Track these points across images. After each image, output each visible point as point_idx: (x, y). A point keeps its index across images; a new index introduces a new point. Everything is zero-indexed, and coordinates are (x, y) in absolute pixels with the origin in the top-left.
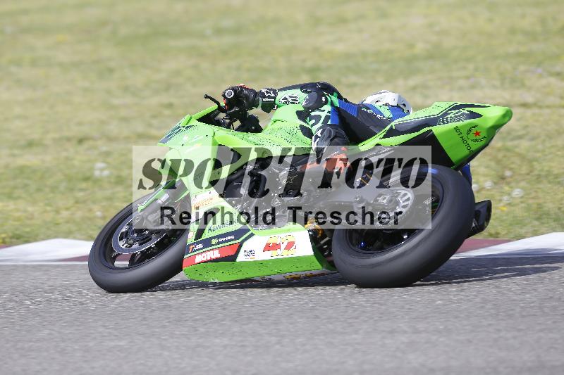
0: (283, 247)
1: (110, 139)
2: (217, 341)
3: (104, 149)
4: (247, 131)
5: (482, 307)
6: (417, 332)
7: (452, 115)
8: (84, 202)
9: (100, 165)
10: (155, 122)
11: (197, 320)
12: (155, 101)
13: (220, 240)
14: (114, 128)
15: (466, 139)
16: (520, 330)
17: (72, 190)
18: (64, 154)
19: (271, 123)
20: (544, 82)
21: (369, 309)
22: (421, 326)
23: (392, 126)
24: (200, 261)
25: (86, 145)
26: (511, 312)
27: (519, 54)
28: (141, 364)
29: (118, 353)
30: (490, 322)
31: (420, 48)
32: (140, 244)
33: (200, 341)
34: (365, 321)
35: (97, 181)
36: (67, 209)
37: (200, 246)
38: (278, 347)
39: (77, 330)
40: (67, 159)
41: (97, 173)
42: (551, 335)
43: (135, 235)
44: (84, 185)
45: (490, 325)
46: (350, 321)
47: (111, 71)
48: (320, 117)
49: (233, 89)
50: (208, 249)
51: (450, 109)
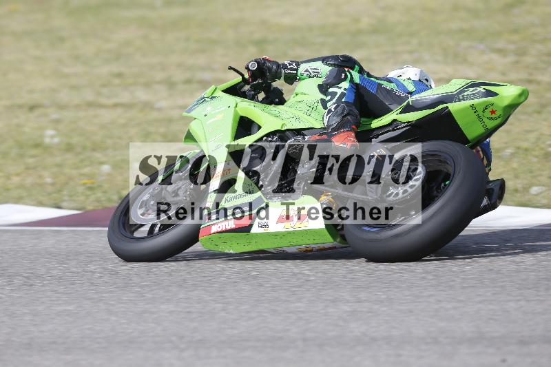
1: (62, 107)
2: (163, 307)
3: (54, 116)
4: (270, 104)
5: (424, 278)
6: (359, 301)
8: (34, 168)
9: (50, 132)
10: (104, 91)
11: (144, 286)
12: (105, 70)
14: (64, 96)
15: (482, 117)
16: (460, 301)
17: (22, 156)
18: (15, 121)
19: (293, 96)
20: (486, 58)
21: (312, 278)
22: (363, 295)
25: (37, 112)
26: (452, 283)
27: (462, 31)
28: (89, 329)
29: (67, 318)
30: (432, 293)
31: (365, 22)
33: (146, 306)
34: (308, 290)
35: (47, 149)
36: (18, 175)
38: (223, 314)
39: (27, 294)
40: (19, 126)
41: (47, 140)
42: (491, 307)
44: (34, 152)
45: (432, 295)
46: (294, 289)
47: (62, 40)
48: (336, 93)
49: (256, 61)
51: (467, 87)
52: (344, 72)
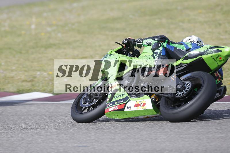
0: (141, 105)
7: (210, 51)
13: (118, 102)
15: (216, 60)
23: (186, 56)
24: (111, 110)
32: (89, 103)
37: (111, 104)
43: (89, 99)
48: (158, 52)
50: (114, 105)
51: (209, 49)
52: (160, 43)
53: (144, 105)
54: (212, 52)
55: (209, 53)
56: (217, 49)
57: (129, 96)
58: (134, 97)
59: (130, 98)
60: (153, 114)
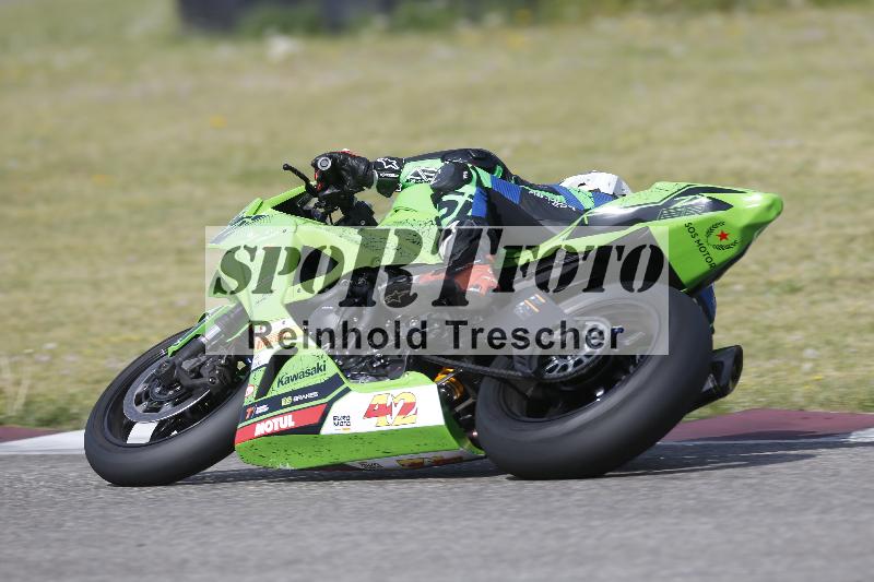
13: (296, 399)
15: (705, 245)
19: (389, 214)
24: (262, 433)
37: (264, 408)
48: (455, 203)
49: (331, 156)
50: (275, 413)
51: (678, 196)
52: (467, 169)
53: (407, 409)
54: (687, 211)
55: (679, 213)
56: (709, 198)
57: (341, 376)
58: (362, 379)
59: (347, 384)
60: (446, 448)
